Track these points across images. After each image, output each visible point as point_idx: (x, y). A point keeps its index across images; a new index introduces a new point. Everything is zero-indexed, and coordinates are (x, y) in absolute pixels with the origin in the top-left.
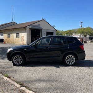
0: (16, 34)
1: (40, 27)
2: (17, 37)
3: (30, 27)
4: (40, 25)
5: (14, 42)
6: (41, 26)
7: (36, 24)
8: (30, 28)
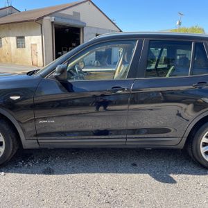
0: (18, 38)
1: (79, 21)
2: (18, 47)
3: (53, 19)
4: (79, 14)
5: (13, 60)
6: (82, 19)
7: (69, 12)
8: (52, 22)
